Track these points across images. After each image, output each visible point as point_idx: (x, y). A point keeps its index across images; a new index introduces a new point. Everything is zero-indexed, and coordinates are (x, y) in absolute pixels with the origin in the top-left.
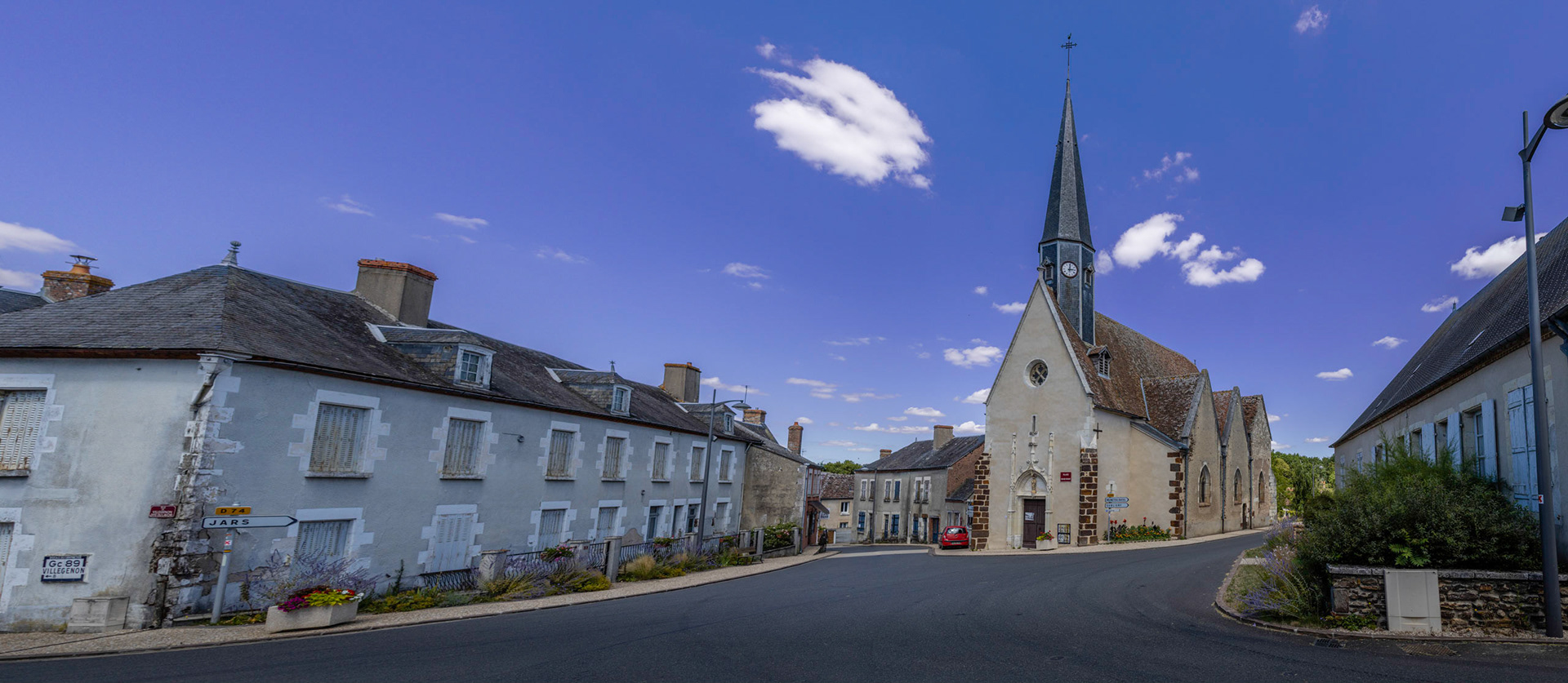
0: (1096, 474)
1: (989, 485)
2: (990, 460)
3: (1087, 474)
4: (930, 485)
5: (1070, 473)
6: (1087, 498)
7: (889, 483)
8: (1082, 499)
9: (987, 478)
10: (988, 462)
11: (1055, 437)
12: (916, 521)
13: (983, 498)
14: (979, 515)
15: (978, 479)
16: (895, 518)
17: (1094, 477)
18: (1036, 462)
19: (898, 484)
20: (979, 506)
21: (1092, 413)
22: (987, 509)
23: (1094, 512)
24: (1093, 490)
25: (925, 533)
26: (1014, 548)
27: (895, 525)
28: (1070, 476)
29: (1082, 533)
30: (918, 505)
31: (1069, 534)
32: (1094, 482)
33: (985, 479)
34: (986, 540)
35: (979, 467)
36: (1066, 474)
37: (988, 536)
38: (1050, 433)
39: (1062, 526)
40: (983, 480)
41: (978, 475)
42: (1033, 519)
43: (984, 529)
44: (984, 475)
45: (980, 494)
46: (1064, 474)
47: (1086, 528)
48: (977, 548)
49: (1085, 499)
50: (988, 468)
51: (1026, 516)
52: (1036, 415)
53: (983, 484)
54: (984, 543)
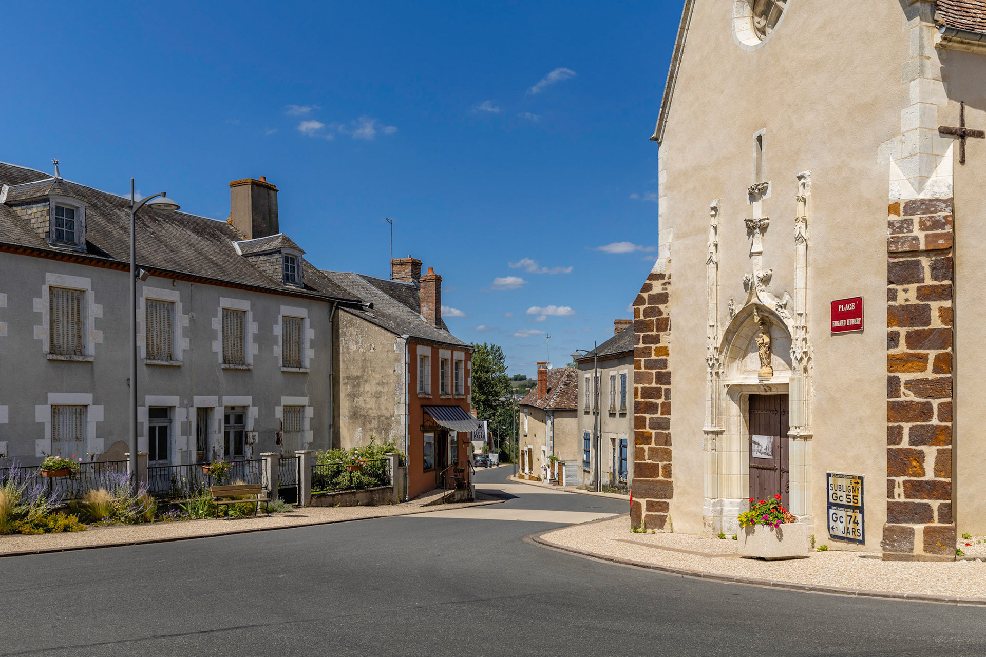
0: (949, 293)
1: (670, 360)
2: (670, 290)
3: (908, 295)
5: (858, 301)
6: (909, 384)
7: (613, 377)
8: (893, 385)
9: (666, 339)
10: (663, 298)
11: (815, 187)
13: (656, 393)
14: (646, 439)
15: (641, 345)
17: (935, 306)
18: (766, 280)
19: (623, 377)
20: (647, 416)
21: (934, 64)
22: (665, 425)
24: (932, 354)
26: (722, 536)
27: (622, 459)
28: (858, 312)
29: (895, 512)
31: (861, 510)
32: (936, 323)
33: (658, 345)
34: (665, 507)
35: (642, 313)
36: (847, 307)
37: (671, 497)
38: (800, 178)
39: (840, 481)
40: (653, 346)
41: (642, 334)
42: (771, 457)
43: (661, 478)
44: (654, 333)
45: (647, 385)
46: (840, 307)
47: (907, 496)
48: (646, 528)
49: (903, 389)
50: (664, 316)
51: (755, 447)
52: (763, 132)
53: (653, 357)
54: (662, 514)
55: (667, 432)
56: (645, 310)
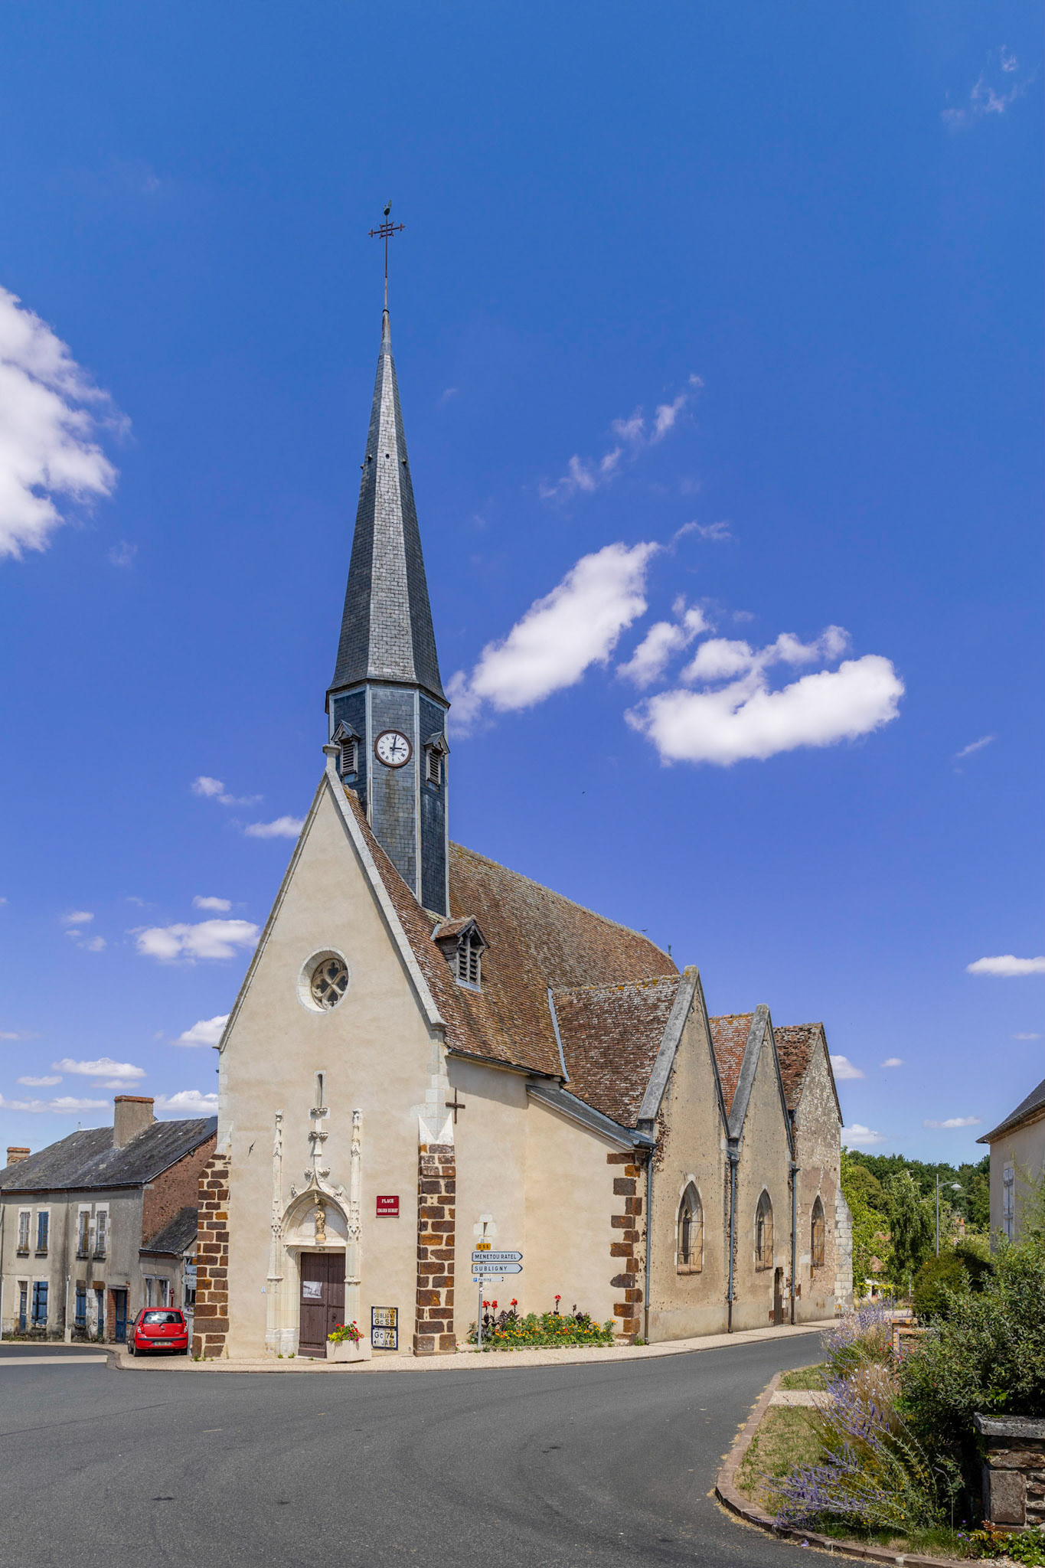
0: (451, 1201)
1: (229, 1223)
2: (230, 1168)
3: (432, 1200)
4: (108, 1221)
5: (396, 1198)
6: (433, 1252)
7: (26, 1215)
8: (421, 1253)
9: (225, 1207)
10: (224, 1174)
11: (365, 1120)
12: (81, 1296)
13: (217, 1248)
14: (207, 1285)
15: (204, 1210)
16: (40, 1288)
17: (447, 1207)
18: (325, 1175)
19: (44, 1217)
20: (208, 1267)
21: (444, 1066)
22: (224, 1273)
23: (449, 1282)
24: (445, 1235)
25: (101, 1322)
26: (280, 1357)
27: (39, 1303)
28: (395, 1202)
29: (421, 1327)
30: (84, 1264)
31: (396, 1328)
32: (447, 1218)
33: (219, 1211)
34: (222, 1339)
35: (205, 1184)
36: (388, 1201)
37: (227, 1331)
38: (355, 1113)
39: (381, 1311)
40: (215, 1212)
41: (205, 1202)
42: (320, 1297)
43: (218, 1316)
44: (216, 1201)
45: (209, 1242)
46: (383, 1200)
47: (431, 1318)
48: (205, 1356)
49: (429, 1255)
50: (225, 1188)
51: (305, 1290)
52: (323, 1073)
53: (214, 1220)
54: (219, 1344)
55: (224, 1279)
56: (208, 1183)
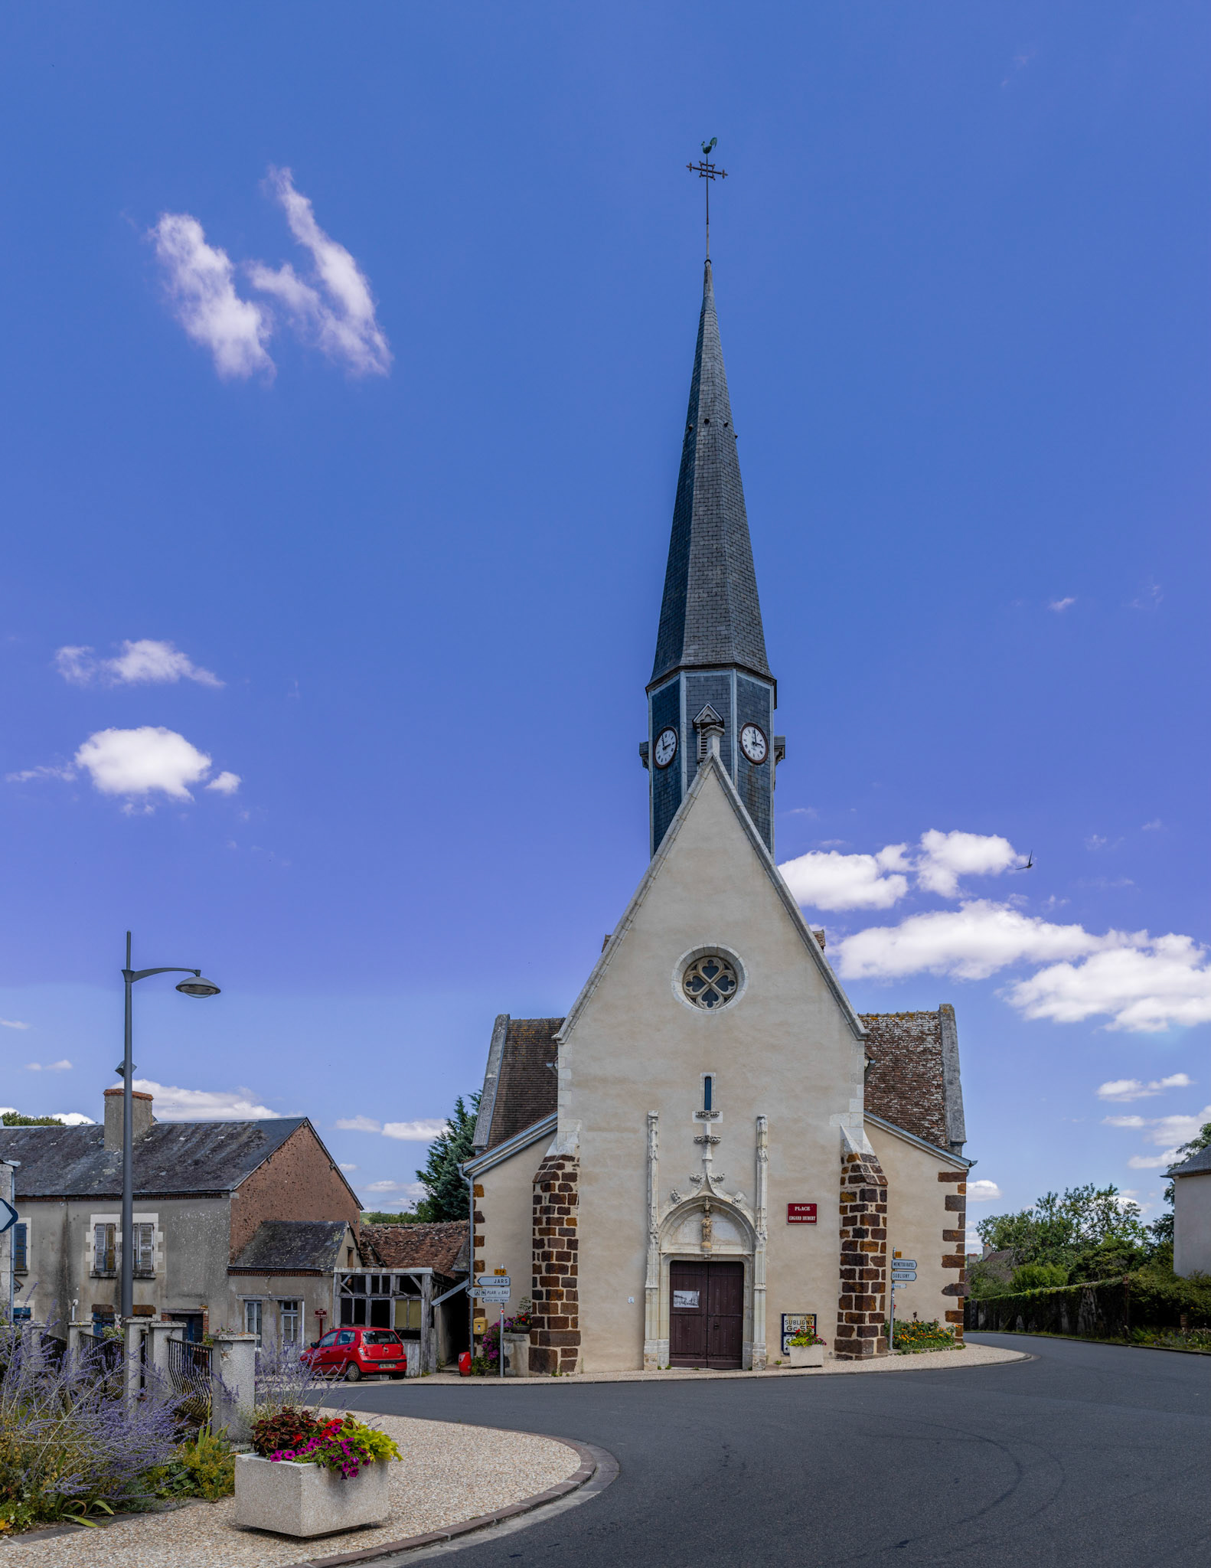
0: (884, 1209)
1: (577, 1229)
2: (578, 1171)
3: (872, 1208)
4: (157, 1235)
5: (813, 1206)
6: (873, 1258)
8: (858, 1259)
9: (575, 1212)
10: (573, 1177)
11: (770, 1126)
14: (560, 1296)
15: (556, 1215)
17: (881, 1215)
18: (719, 1180)
20: (561, 1276)
22: (571, 1283)
24: (880, 1243)
26: (659, 1368)
28: (813, 1209)
32: (881, 1225)
33: (569, 1216)
34: (575, 1353)
35: (557, 1187)
36: (803, 1209)
37: (579, 1344)
38: (760, 1118)
39: (794, 1318)
40: (566, 1217)
41: (557, 1206)
42: (698, 1307)
43: (570, 1329)
44: (566, 1205)
45: (560, 1250)
46: (796, 1208)
47: (870, 1323)
48: (561, 1371)
49: (870, 1262)
50: (574, 1192)
51: (675, 1299)
52: (713, 1075)
53: (565, 1226)
54: (573, 1358)
55: (574, 1289)
56: (559, 1186)
